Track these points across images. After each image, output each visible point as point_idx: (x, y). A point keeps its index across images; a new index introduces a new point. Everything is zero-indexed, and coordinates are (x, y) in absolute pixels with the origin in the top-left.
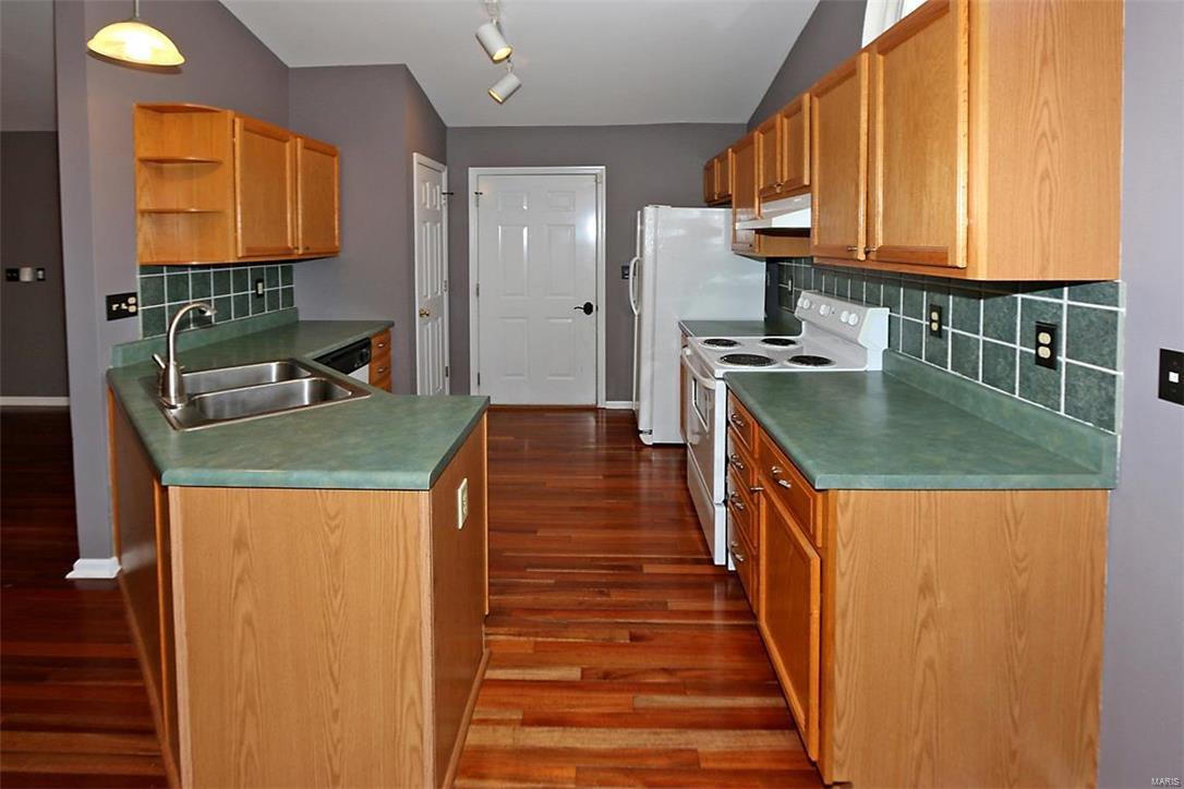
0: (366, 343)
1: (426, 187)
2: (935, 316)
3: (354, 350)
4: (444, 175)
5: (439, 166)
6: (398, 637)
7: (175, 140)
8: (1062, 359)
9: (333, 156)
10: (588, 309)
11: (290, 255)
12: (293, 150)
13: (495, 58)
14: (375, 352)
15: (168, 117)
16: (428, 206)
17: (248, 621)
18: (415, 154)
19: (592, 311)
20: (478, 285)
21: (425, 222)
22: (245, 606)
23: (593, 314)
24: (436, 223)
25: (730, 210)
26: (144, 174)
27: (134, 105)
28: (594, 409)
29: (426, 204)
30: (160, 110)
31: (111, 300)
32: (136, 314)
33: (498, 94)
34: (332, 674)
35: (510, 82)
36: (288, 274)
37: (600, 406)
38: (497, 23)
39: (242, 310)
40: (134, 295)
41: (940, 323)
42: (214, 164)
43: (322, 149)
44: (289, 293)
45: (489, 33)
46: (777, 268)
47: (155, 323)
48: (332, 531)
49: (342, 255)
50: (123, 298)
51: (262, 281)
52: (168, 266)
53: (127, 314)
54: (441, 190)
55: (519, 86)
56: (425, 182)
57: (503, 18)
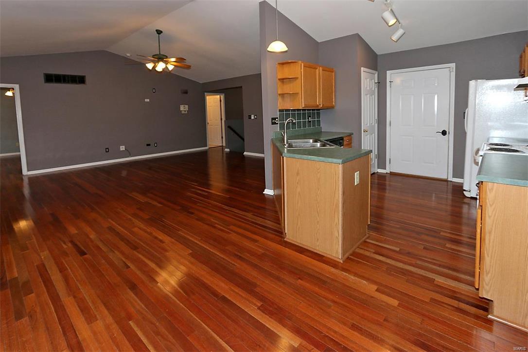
0: (342, 139)
1: (367, 80)
3: (337, 140)
4: (376, 75)
5: (374, 72)
6: (333, 205)
7: (287, 72)
9: (333, 72)
10: (444, 133)
11: (318, 107)
12: (319, 71)
13: (389, 25)
14: (345, 143)
15: (285, 66)
16: (368, 88)
17: (299, 193)
18: (362, 68)
19: (446, 134)
20: (390, 121)
21: (367, 95)
22: (299, 190)
24: (372, 95)
26: (279, 83)
27: (277, 63)
28: (446, 181)
29: (367, 87)
30: (283, 64)
31: (273, 119)
32: (278, 124)
33: (395, 38)
34: (317, 212)
35: (400, 32)
36: (318, 114)
37: (449, 180)
38: (391, 10)
39: (304, 126)
40: (277, 118)
42: (296, 78)
43: (329, 70)
44: (319, 121)
45: (387, 15)
47: (282, 127)
48: (318, 173)
49: (336, 108)
50: (275, 119)
51: (310, 117)
52: (285, 110)
53: (276, 123)
54: (375, 81)
56: (366, 79)
57: (394, 8)
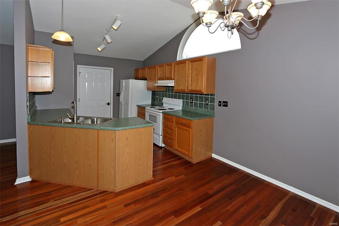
2: (191, 100)
8: (209, 103)
10: (108, 104)
19: (109, 104)
20: (79, 98)
23: (110, 105)
25: (146, 81)
41: (192, 101)
46: (154, 94)
55: (105, 48)
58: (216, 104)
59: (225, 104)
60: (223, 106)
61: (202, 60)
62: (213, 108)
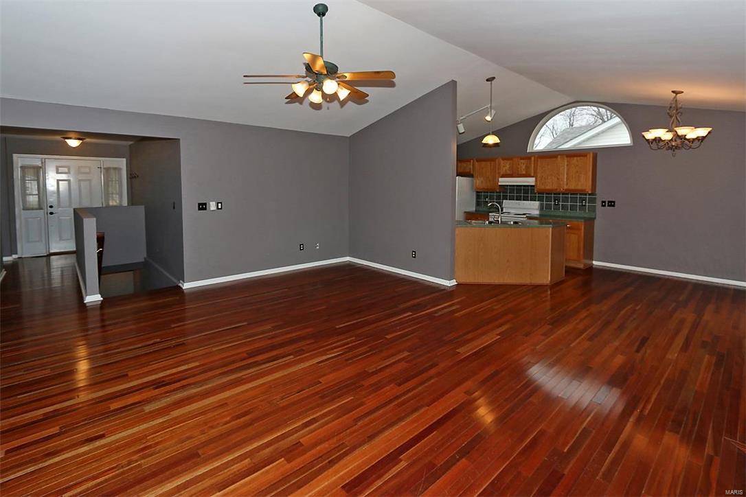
2: (556, 201)
8: (587, 204)
25: (472, 178)
41: (558, 203)
58: (599, 204)
59: (612, 204)
60: (609, 206)
61: (586, 156)
62: (593, 209)
